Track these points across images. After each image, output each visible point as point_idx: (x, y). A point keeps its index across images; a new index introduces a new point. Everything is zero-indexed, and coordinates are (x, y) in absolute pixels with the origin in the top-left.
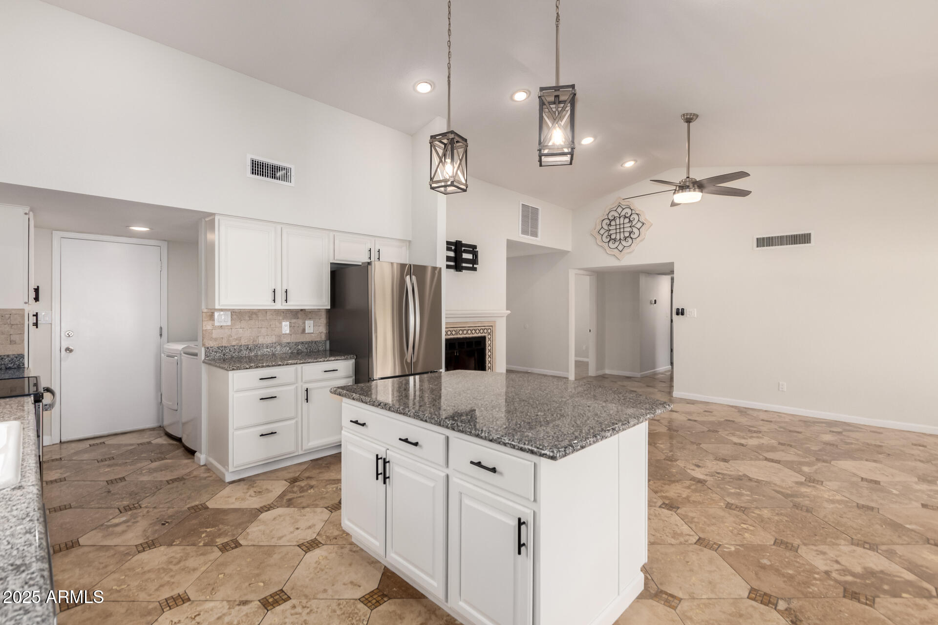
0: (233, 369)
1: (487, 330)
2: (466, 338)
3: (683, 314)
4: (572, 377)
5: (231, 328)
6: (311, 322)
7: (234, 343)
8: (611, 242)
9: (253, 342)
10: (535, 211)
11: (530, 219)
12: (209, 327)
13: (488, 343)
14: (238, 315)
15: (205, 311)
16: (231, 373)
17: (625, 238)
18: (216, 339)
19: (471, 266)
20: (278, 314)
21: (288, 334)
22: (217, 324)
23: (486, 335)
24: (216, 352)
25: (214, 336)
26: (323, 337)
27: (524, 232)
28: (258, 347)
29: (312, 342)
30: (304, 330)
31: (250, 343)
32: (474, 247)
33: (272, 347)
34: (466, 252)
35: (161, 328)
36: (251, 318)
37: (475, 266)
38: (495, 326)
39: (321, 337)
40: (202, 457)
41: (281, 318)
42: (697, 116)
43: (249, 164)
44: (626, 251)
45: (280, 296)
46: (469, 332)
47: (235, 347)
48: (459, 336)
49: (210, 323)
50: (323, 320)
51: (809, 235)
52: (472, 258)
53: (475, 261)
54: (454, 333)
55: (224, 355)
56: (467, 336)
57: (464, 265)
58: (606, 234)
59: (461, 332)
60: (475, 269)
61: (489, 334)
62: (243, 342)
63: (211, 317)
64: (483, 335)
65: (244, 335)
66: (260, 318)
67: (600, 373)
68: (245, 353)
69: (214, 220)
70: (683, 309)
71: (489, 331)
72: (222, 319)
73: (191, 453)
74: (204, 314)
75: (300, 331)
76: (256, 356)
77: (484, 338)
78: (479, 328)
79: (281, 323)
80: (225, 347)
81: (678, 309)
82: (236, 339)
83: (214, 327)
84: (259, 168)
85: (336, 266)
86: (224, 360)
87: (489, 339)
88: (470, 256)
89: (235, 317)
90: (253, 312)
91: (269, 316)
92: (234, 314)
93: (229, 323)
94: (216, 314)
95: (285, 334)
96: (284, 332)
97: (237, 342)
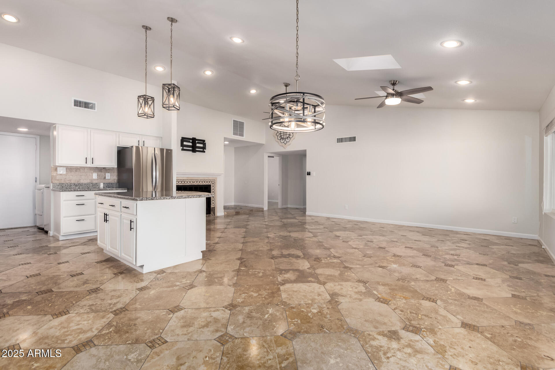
0: (63, 191)
1: (212, 182)
2: (199, 185)
3: (310, 174)
4: (266, 208)
5: (66, 175)
6: (109, 174)
7: (67, 182)
8: (281, 140)
10: (242, 124)
11: (238, 128)
12: (54, 174)
13: (212, 188)
14: (70, 169)
15: (53, 167)
16: (62, 193)
17: (287, 138)
18: (58, 180)
19: (202, 150)
20: (90, 169)
21: (97, 179)
22: (58, 173)
23: (211, 184)
24: (58, 186)
25: (57, 178)
26: (116, 181)
27: (235, 134)
28: (81, 184)
29: (109, 183)
30: (105, 178)
31: (76, 183)
32: (204, 141)
33: (87, 185)
34: (198, 143)
35: (36, 178)
36: (76, 171)
37: (204, 150)
38: (216, 180)
39: (114, 181)
40: (51, 233)
41: (92, 172)
42: (289, 84)
43: (73, 101)
44: (288, 144)
45: (89, 161)
46: (201, 182)
47: (68, 184)
48: (194, 184)
49: (55, 172)
50: (116, 174)
51: (355, 138)
52: (202, 146)
53: (204, 148)
54: (191, 182)
55: (62, 187)
56: (200, 184)
57: (197, 149)
58: (279, 136)
59: (196, 182)
60: (204, 152)
61: (213, 184)
62: (72, 182)
63: (56, 169)
64: (209, 184)
65: (74, 178)
66: (81, 171)
67: (284, 206)
68: (73, 187)
69: (56, 126)
70: (310, 172)
71: (213, 182)
72: (62, 171)
73: (46, 232)
74: (52, 169)
75: (103, 177)
76: (79, 188)
77: (210, 186)
78: (207, 181)
79: (92, 174)
80: (63, 184)
81: (308, 172)
82: (69, 180)
83: (58, 175)
84: (77, 103)
85: (121, 148)
87: (213, 186)
88: (201, 145)
89: (68, 170)
90: (77, 168)
91: (86, 170)
92: (68, 168)
93: (65, 173)
94: (58, 168)
95: (95, 179)
96: (94, 178)
97: (69, 181)
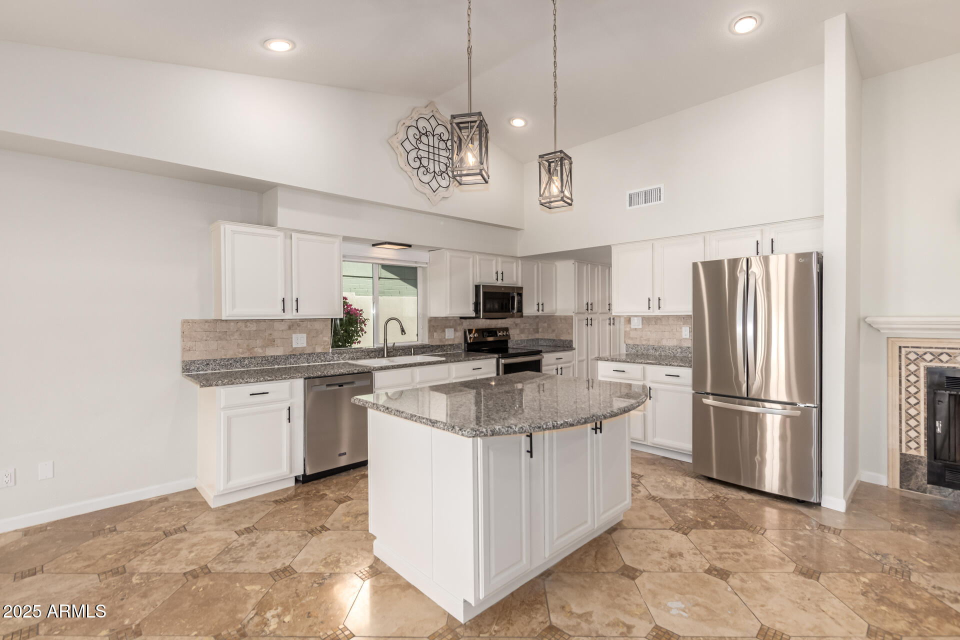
5: (642, 330)
7: (644, 343)
9: (658, 343)
12: (628, 329)
14: (647, 320)
15: (625, 316)
18: (632, 339)
20: (679, 319)
21: (688, 339)
22: (632, 327)
24: (633, 348)
25: (631, 336)
28: (663, 348)
31: (656, 344)
33: (673, 349)
36: (656, 323)
41: (682, 324)
45: (654, 304)
47: (645, 346)
49: (629, 326)
55: (637, 351)
63: (629, 321)
65: (652, 336)
66: (663, 323)
68: (651, 352)
72: (636, 324)
74: (624, 319)
76: (660, 356)
79: (681, 328)
80: (638, 345)
82: (646, 340)
83: (632, 330)
84: (634, 199)
86: (637, 356)
89: (644, 321)
91: (671, 322)
92: (644, 319)
93: (640, 327)
94: (632, 319)
95: (686, 339)
96: (684, 337)
97: (647, 342)
